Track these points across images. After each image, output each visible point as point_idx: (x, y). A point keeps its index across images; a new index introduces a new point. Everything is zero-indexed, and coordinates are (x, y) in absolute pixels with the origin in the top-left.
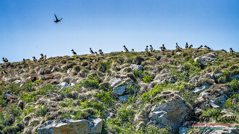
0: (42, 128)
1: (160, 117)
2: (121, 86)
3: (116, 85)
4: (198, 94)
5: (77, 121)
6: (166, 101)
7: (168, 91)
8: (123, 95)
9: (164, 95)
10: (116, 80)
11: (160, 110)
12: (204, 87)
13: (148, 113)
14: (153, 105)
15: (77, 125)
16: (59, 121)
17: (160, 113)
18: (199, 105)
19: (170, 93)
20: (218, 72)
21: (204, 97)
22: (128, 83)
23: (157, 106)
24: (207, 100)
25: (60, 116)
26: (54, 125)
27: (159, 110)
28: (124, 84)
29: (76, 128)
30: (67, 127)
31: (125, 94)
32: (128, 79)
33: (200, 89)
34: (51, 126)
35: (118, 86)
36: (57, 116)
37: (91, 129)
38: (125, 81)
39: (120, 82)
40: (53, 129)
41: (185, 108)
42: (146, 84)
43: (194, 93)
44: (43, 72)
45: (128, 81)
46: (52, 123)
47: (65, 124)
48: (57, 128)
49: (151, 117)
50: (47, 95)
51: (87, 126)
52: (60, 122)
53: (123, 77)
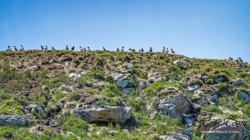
0: (81, 111)
1: (170, 109)
2: (124, 80)
3: (119, 78)
4: (192, 92)
5: (112, 107)
6: (174, 96)
7: (173, 87)
8: (126, 88)
9: (168, 91)
10: (118, 75)
11: (170, 103)
12: (196, 87)
13: (158, 105)
14: (161, 99)
15: (114, 111)
16: (97, 106)
17: (170, 106)
18: (196, 101)
19: (174, 89)
20: (204, 74)
21: (200, 95)
22: (129, 78)
23: (166, 100)
24: (203, 97)
25: (98, 102)
26: (94, 109)
27: (168, 103)
28: (127, 79)
29: (112, 113)
30: (106, 112)
31: (127, 87)
32: (128, 74)
33: (193, 87)
34: (91, 110)
35: (122, 80)
36: (95, 102)
37: (124, 115)
38: (127, 76)
39: (123, 77)
40: (93, 112)
41: (187, 103)
42: (144, 80)
43: (188, 91)
44: (44, 63)
45: (129, 76)
46: (91, 107)
47: (104, 109)
48: (97, 112)
49: (161, 109)
50: (67, 83)
51: (121, 112)
52: (99, 107)
53: (124, 73)
